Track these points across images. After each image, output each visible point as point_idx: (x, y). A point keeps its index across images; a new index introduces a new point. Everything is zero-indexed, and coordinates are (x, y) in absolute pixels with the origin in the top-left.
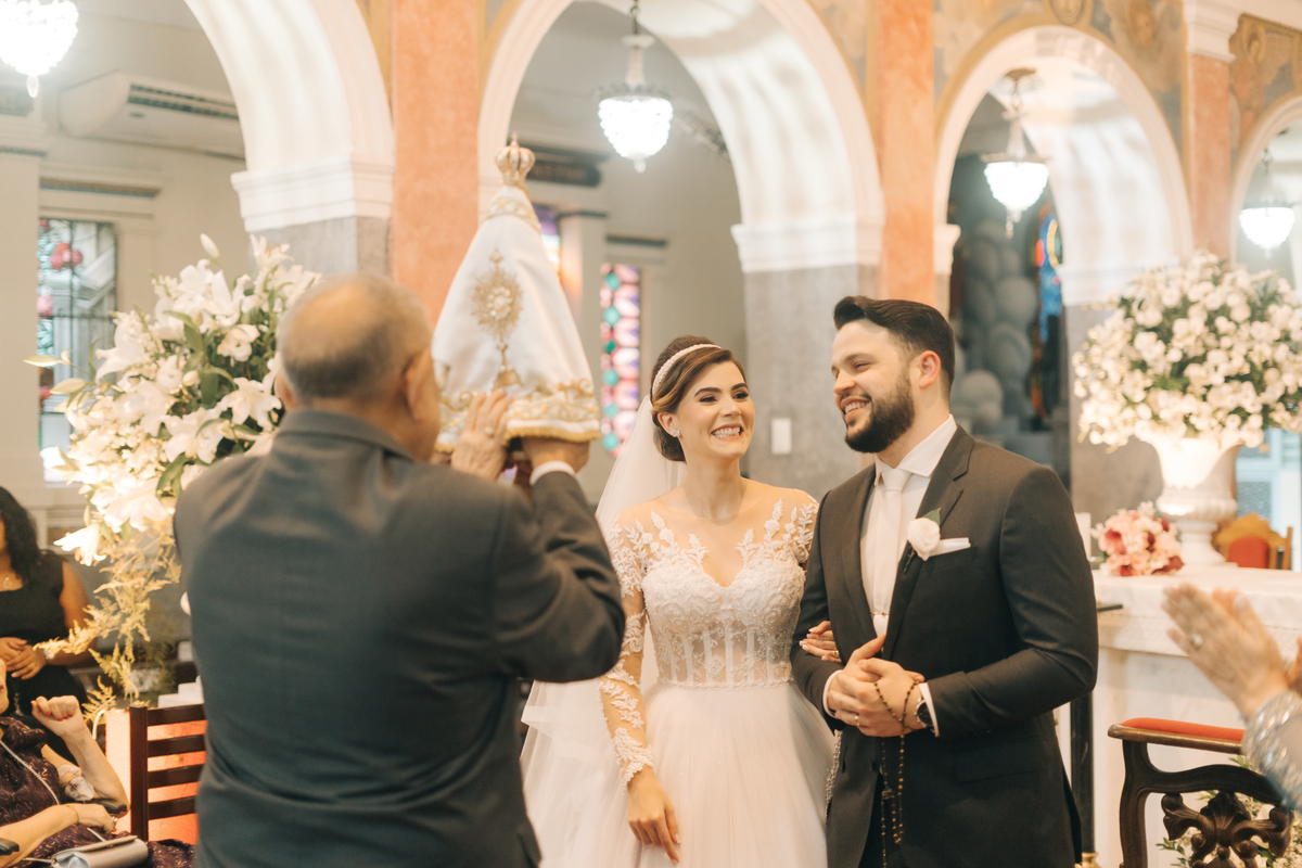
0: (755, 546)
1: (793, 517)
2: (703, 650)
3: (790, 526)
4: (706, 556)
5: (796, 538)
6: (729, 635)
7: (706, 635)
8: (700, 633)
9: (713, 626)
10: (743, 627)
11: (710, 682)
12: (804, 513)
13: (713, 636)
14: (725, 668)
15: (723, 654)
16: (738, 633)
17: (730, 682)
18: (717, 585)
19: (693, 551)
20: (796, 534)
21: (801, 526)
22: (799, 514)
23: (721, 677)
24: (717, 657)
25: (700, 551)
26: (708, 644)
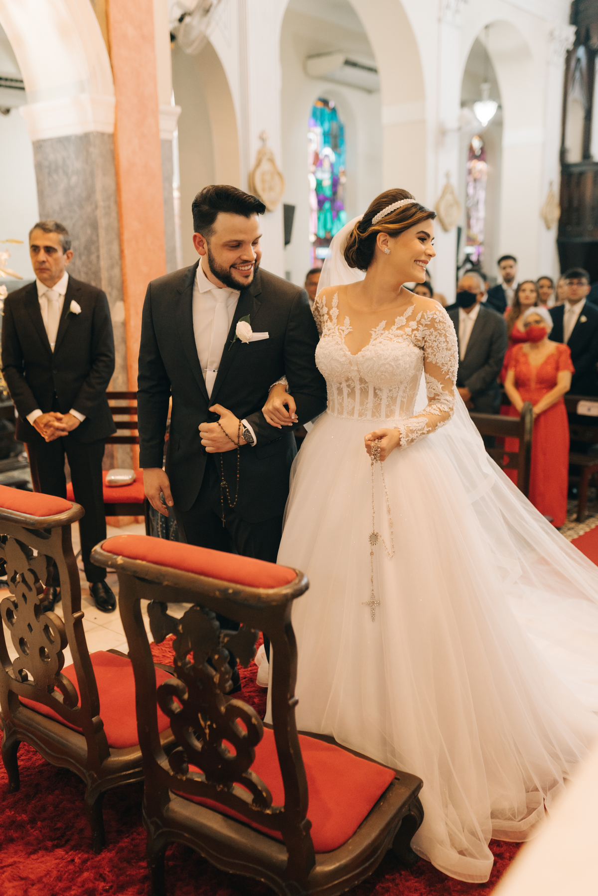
0: (383, 332)
1: (418, 318)
2: (343, 394)
3: (413, 324)
4: (350, 333)
5: (415, 332)
6: (358, 387)
7: (344, 385)
8: (340, 384)
9: (347, 380)
10: (366, 382)
11: (345, 415)
12: (426, 317)
13: (348, 386)
14: (354, 407)
15: (354, 398)
16: (363, 385)
17: (356, 416)
18: (349, 353)
19: (343, 328)
20: (417, 330)
21: (422, 325)
22: (423, 317)
23: (352, 413)
24: (350, 400)
25: (348, 329)
26: (346, 391)
